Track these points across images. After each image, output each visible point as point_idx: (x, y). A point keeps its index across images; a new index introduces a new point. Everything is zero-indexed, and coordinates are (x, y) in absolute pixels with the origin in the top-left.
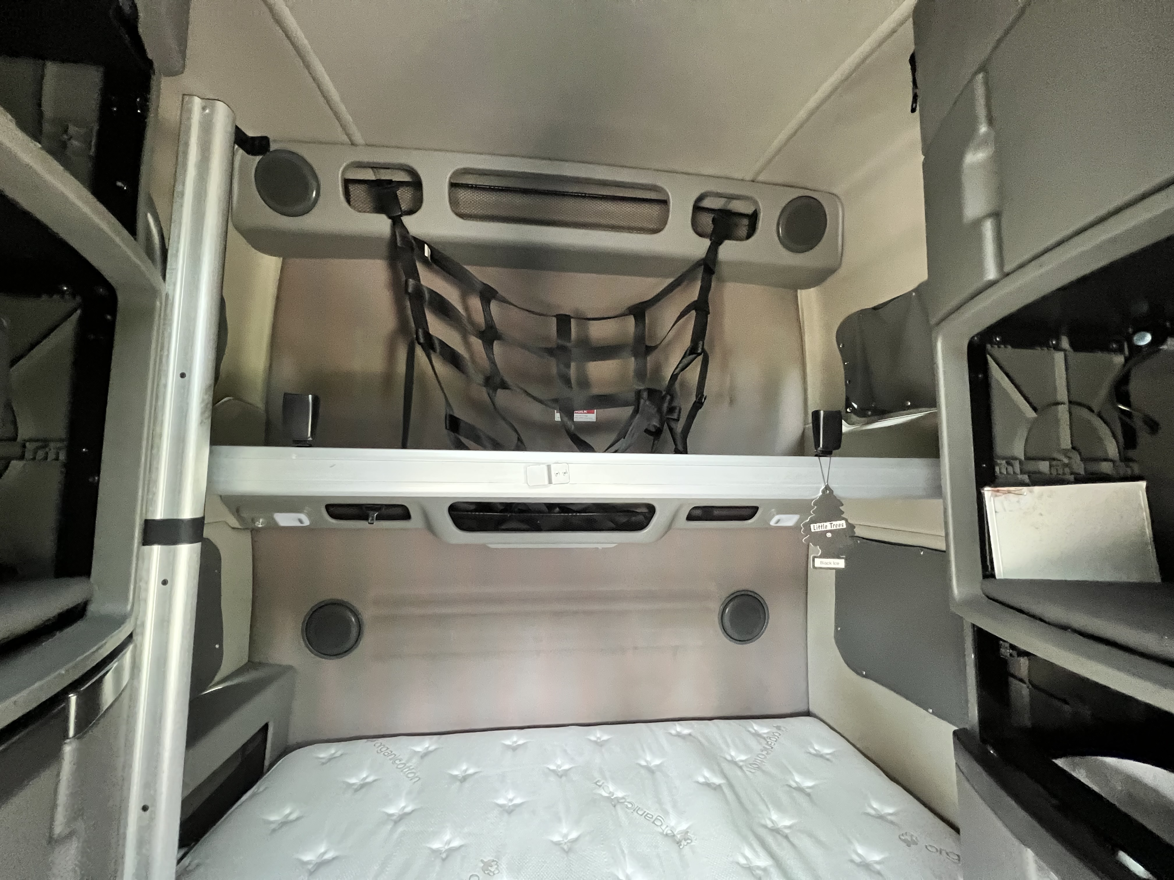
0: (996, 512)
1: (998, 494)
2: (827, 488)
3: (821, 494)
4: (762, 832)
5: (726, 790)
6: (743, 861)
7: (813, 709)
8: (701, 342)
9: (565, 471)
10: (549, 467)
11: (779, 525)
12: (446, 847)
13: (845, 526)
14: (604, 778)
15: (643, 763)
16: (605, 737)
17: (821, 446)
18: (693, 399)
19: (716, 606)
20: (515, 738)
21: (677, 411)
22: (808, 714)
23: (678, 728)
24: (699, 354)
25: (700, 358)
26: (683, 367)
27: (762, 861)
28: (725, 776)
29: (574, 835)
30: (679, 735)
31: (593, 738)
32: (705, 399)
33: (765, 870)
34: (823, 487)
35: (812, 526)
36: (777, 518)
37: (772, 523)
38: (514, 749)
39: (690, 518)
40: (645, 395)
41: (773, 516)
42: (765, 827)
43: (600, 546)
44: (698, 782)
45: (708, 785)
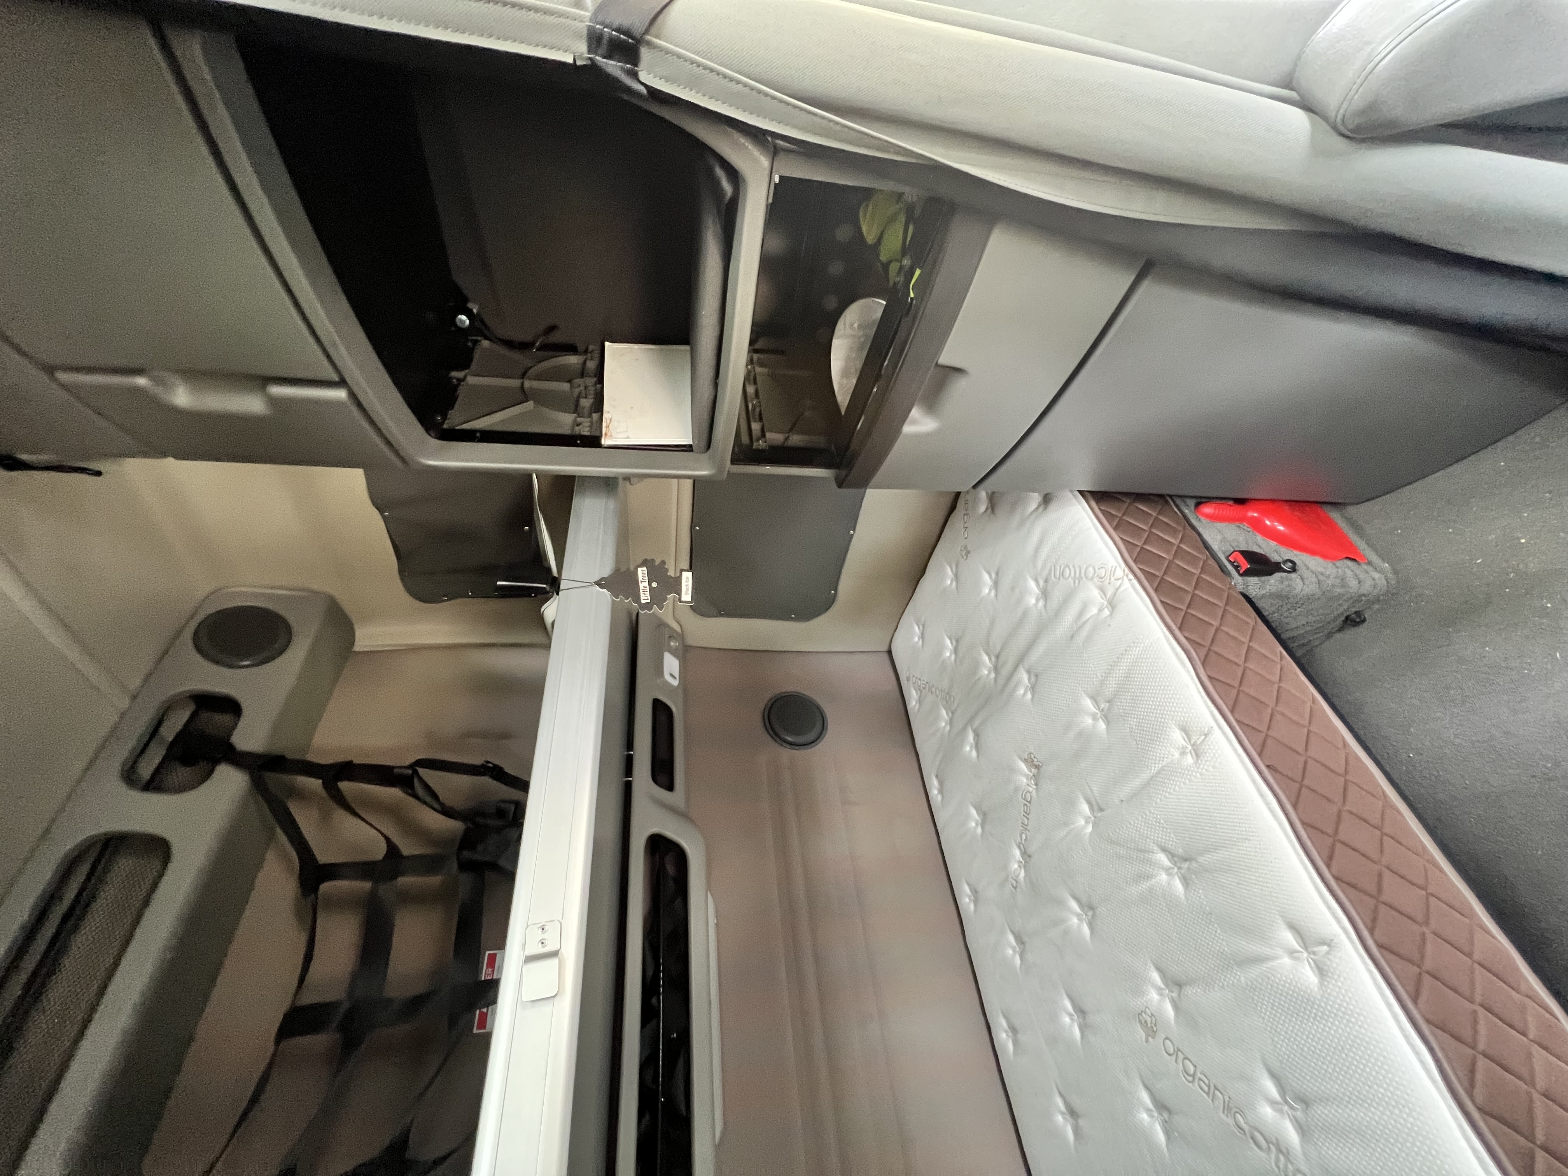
0: (628, 438)
1: (609, 434)
2: (598, 583)
3: (605, 590)
4: (1001, 682)
5: (976, 723)
6: (1029, 696)
7: (886, 648)
8: (396, 770)
9: (540, 930)
10: (530, 959)
11: (677, 675)
12: (1156, 1114)
13: (645, 569)
14: (1006, 880)
15: (979, 830)
16: (967, 889)
17: (544, 586)
18: (486, 780)
19: (786, 754)
20: (1003, 1037)
21: (503, 805)
22: (890, 652)
23: (934, 792)
24: (416, 772)
25: (421, 771)
26: (432, 799)
27: (1023, 676)
28: (964, 729)
29: (1074, 905)
30: (941, 791)
31: (972, 907)
32: (488, 762)
33: (1029, 672)
34: (598, 588)
35: (643, 601)
36: (668, 677)
37: (675, 683)
38: (1014, 1030)
39: (670, 787)
40: (467, 854)
41: (667, 682)
42: (995, 679)
43: (712, 921)
44: (978, 756)
45: (977, 746)
